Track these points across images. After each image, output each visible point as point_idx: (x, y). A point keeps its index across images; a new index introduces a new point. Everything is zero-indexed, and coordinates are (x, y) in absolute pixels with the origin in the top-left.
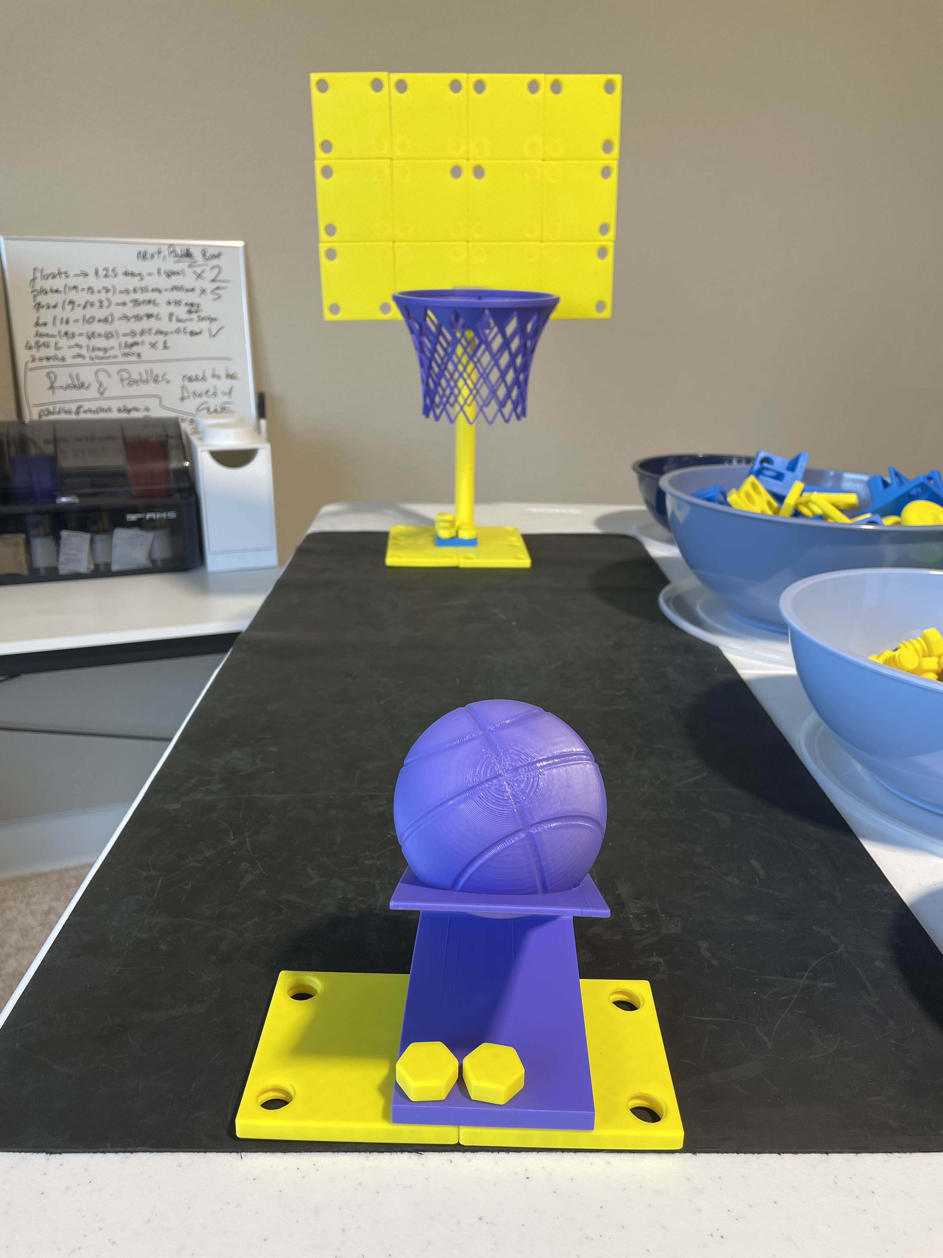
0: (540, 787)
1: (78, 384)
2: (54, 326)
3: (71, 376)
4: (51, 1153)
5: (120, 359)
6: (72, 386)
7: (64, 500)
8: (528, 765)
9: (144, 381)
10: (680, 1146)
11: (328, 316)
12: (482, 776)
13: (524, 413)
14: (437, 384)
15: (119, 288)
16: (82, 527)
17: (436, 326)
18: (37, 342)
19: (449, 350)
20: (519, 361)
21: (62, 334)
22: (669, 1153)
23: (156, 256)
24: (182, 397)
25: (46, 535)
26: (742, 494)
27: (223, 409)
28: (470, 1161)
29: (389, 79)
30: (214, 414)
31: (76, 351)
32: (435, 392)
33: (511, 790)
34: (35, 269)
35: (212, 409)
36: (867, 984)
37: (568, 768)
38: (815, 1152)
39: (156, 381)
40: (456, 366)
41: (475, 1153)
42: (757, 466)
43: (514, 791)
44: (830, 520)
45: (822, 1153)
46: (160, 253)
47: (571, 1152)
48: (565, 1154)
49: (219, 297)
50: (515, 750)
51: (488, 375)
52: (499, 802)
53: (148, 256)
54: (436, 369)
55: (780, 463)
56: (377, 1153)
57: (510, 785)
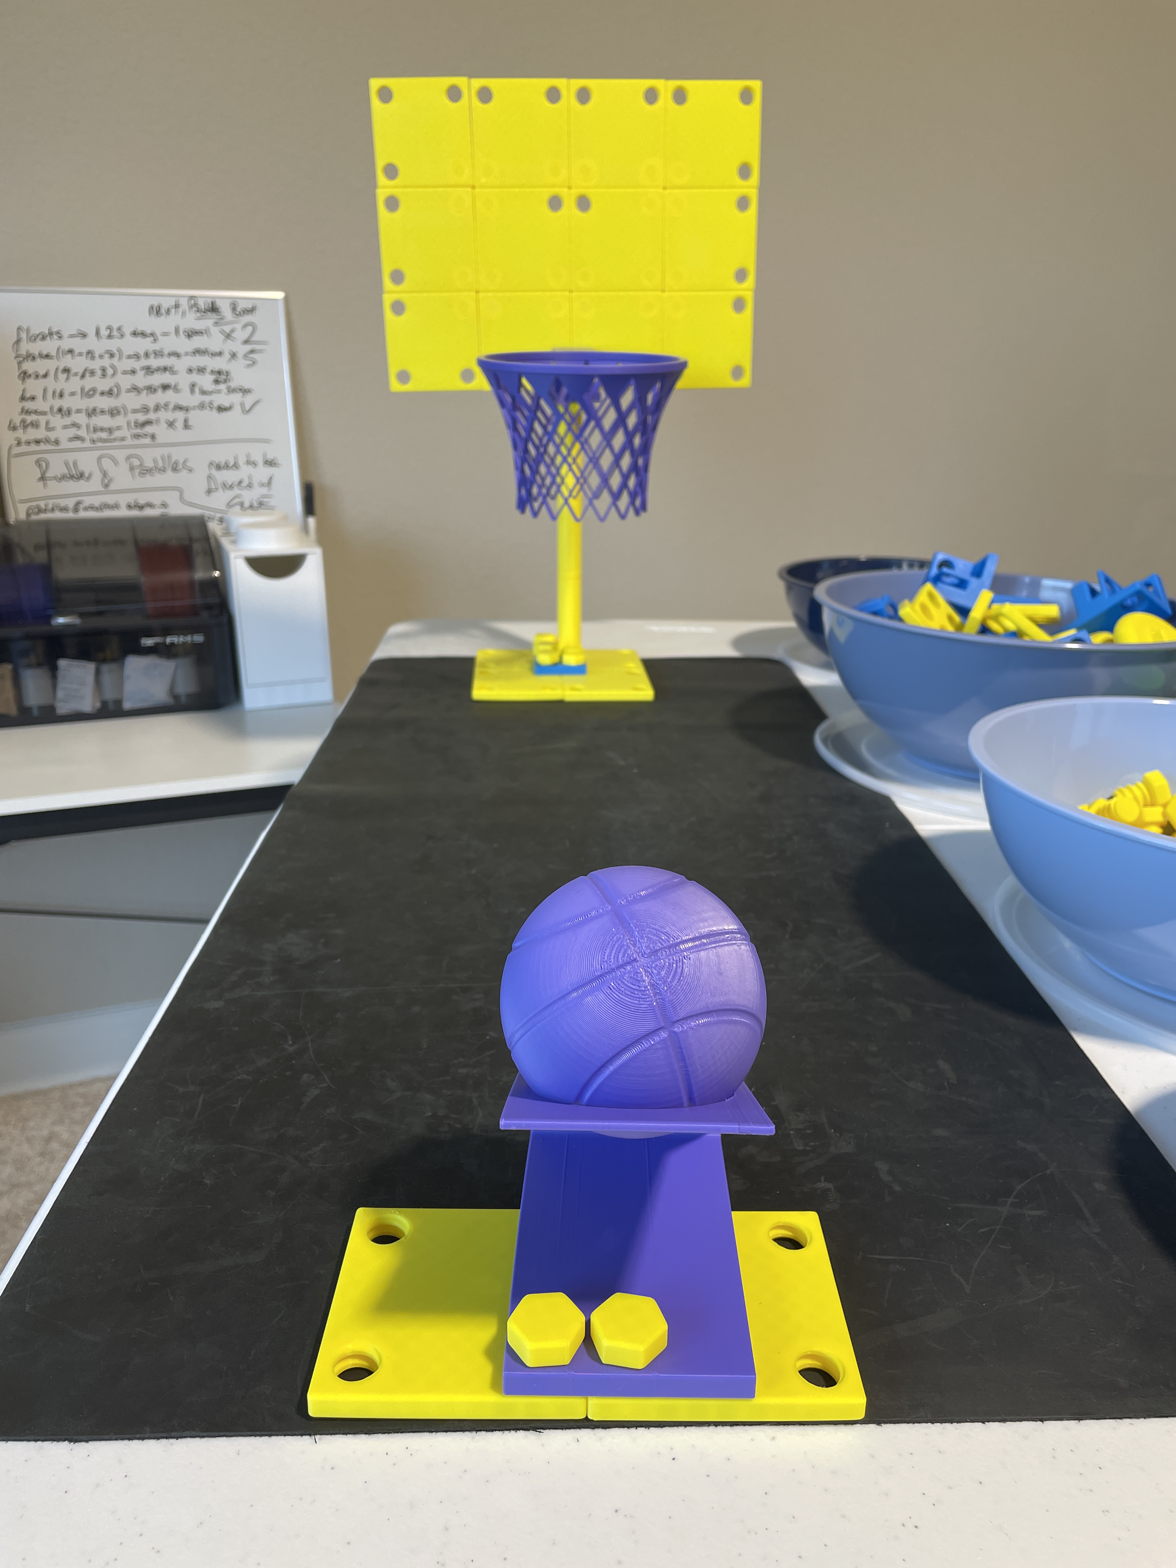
0: (685, 974)
1: (77, 474)
2: (44, 400)
3: (67, 464)
4: (76, 1441)
5: (129, 441)
6: (68, 476)
7: (61, 620)
8: (670, 947)
9: (159, 470)
10: (861, 1415)
11: (396, 386)
12: (613, 961)
13: (644, 507)
14: (535, 471)
15: (126, 353)
16: (84, 654)
17: (532, 398)
18: (23, 421)
19: (550, 428)
20: (637, 441)
21: (55, 412)
22: (848, 1424)
23: (173, 310)
24: (209, 489)
25: (39, 665)
26: (917, 607)
27: (261, 504)
28: (601, 1439)
29: (470, 86)
30: (250, 511)
31: (73, 432)
32: (533, 482)
33: (649, 978)
34: (19, 329)
35: (247, 505)
36: (1085, 1210)
37: (719, 950)
38: (1028, 1420)
39: (175, 469)
40: (558, 447)
41: (608, 1430)
42: (934, 571)
43: (653, 980)
44: (1026, 638)
45: (1036, 1421)
46: (178, 307)
47: (726, 1425)
48: (720, 1428)
49: (254, 363)
50: (652, 928)
51: (598, 459)
52: (635, 994)
53: (163, 311)
54: (532, 451)
55: (963, 567)
56: (485, 1432)
57: (648, 972)
